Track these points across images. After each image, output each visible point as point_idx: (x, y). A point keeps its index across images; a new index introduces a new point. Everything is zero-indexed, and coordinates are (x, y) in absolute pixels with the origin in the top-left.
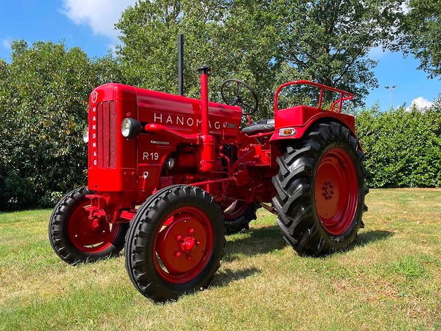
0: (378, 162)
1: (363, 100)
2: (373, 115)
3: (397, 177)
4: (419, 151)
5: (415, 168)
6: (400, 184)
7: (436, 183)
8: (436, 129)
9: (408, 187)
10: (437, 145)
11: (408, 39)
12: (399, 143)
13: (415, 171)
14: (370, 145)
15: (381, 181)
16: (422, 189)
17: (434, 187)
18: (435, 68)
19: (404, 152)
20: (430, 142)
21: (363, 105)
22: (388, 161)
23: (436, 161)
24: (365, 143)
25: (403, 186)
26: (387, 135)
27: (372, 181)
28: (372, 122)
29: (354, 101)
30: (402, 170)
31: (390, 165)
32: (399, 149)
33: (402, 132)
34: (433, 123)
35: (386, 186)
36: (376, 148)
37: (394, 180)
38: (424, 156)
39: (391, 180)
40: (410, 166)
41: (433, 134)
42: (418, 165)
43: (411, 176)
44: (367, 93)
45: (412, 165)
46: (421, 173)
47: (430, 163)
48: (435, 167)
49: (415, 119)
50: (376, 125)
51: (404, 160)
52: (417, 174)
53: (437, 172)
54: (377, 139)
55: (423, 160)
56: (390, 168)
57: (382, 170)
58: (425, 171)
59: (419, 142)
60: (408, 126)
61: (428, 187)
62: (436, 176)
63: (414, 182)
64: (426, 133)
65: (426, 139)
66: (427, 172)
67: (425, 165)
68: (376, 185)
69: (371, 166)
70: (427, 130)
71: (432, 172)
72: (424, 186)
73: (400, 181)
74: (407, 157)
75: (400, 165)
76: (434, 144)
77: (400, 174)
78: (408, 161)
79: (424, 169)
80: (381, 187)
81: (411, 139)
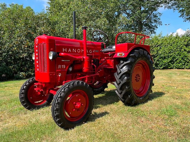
0: (161, 58)
1: (155, 31)
2: (159, 38)
3: (168, 65)
4: (178, 53)
5: (176, 61)
6: (169, 68)
7: (185, 67)
8: (186, 44)
9: (173, 69)
11: (175, 4)
12: (170, 50)
13: (176, 62)
14: (157, 51)
15: (161, 66)
16: (179, 70)
17: (184, 69)
18: (187, 17)
19: (172, 54)
20: (183, 50)
21: (155, 33)
22: (165, 58)
23: (185, 58)
24: (155, 50)
25: (171, 68)
26: (165, 46)
27: (157, 66)
28: (159, 41)
29: (151, 31)
30: (170, 62)
31: (166, 59)
32: (170, 53)
33: (171, 45)
34: (185, 41)
35: (163, 69)
36: (160, 52)
38: (180, 55)
39: (165, 66)
40: (174, 60)
41: (184, 46)
42: (177, 60)
43: (174, 64)
44: (157, 28)
45: (175, 59)
46: (179, 63)
47: (183, 59)
48: (184, 60)
49: (177, 40)
50: (160, 42)
51: (171, 58)
53: (185, 62)
54: (161, 48)
55: (180, 57)
56: (166, 61)
57: (162, 61)
58: (180, 62)
59: (178, 49)
60: (174, 43)
62: (185, 64)
63: (175, 67)
64: (182, 46)
65: (181, 48)
67: (180, 60)
68: (159, 68)
69: (157, 60)
70: (182, 44)
71: (183, 62)
72: (180, 68)
73: (169, 66)
74: (173, 56)
75: (170, 59)
76: (185, 50)
77: (170, 63)
78: (173, 58)
79: (180, 61)
80: (161, 69)
81: (175, 48)
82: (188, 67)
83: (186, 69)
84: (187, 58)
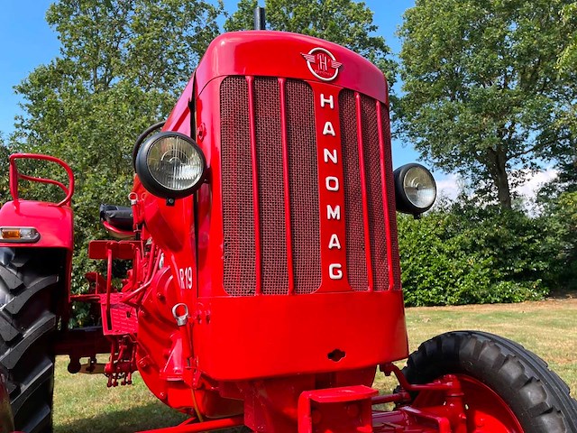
4: (424, 259)
5: (420, 281)
6: (404, 302)
7: (446, 299)
8: (440, 233)
9: (415, 306)
10: (443, 252)
11: (406, 127)
13: (421, 286)
16: (430, 308)
17: (444, 305)
18: (436, 161)
19: (407, 262)
20: (434, 249)
23: (443, 272)
25: (409, 305)
30: (406, 284)
34: (437, 225)
38: (429, 266)
40: (415, 279)
41: (437, 239)
42: (423, 278)
43: (417, 292)
45: (417, 278)
46: (428, 288)
47: (437, 275)
48: (443, 280)
51: (407, 272)
52: (423, 289)
53: (446, 285)
55: (428, 271)
58: (432, 285)
59: (423, 248)
60: (409, 230)
61: (437, 305)
62: (445, 291)
63: (421, 300)
64: (430, 237)
65: (431, 245)
66: (434, 286)
67: (432, 278)
70: (430, 234)
71: (440, 286)
72: (430, 304)
73: (404, 299)
74: (410, 267)
76: (440, 251)
77: (404, 290)
78: (412, 273)
79: (431, 282)
81: (414, 246)
82: (454, 299)
83: (451, 304)
84: (449, 273)
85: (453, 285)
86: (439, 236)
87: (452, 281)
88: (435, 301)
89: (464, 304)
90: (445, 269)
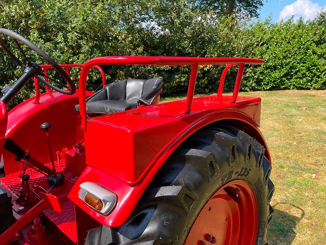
0: (267, 69)
1: (258, 11)
2: (266, 27)
3: (281, 81)
4: (301, 59)
5: (296, 73)
6: (282, 87)
7: (311, 86)
8: (316, 40)
9: (289, 89)
10: (316, 54)
12: (285, 52)
13: (296, 76)
14: (262, 54)
15: (268, 84)
17: (309, 89)
19: (289, 60)
20: (310, 52)
21: (257, 16)
22: (275, 68)
23: (313, 67)
24: (258, 53)
25: (285, 89)
26: (276, 45)
27: (260, 85)
28: (265, 33)
29: (251, 12)
30: (285, 75)
31: (277, 71)
32: (284, 57)
33: (289, 42)
34: (315, 34)
35: (270, 90)
36: (266, 57)
37: (278, 84)
38: (305, 63)
39: (275, 84)
40: (292, 72)
41: (314, 44)
42: (299, 71)
43: (292, 80)
44: (262, 5)
45: (294, 71)
46: (300, 78)
47: (309, 69)
48: (312, 73)
49: (300, 31)
50: (268, 36)
51: (288, 67)
52: (297, 78)
53: (313, 77)
54: (268, 48)
55: (303, 66)
56: (276, 74)
57: (270, 75)
58: (304, 75)
59: (302, 51)
60: (294, 37)
62: (312, 80)
63: (294, 85)
64: (308, 43)
65: (308, 49)
66: (305, 77)
67: (304, 71)
68: (264, 88)
69: (261, 73)
70: (309, 41)
71: (309, 77)
72: (302, 89)
73: (283, 85)
74: (291, 64)
75: (284, 71)
76: (314, 53)
77: (284, 79)
78: (291, 68)
79: (303, 74)
80: (267, 90)
81: (296, 49)
82: (317, 86)
83: (315, 89)
84: (318, 69)
85: (318, 77)
86: (314, 42)
87: (318, 74)
88: (304, 86)
89: (323, 89)
90: (315, 66)
